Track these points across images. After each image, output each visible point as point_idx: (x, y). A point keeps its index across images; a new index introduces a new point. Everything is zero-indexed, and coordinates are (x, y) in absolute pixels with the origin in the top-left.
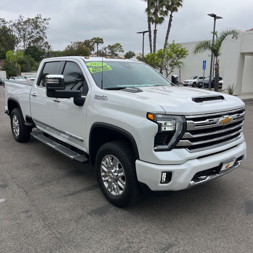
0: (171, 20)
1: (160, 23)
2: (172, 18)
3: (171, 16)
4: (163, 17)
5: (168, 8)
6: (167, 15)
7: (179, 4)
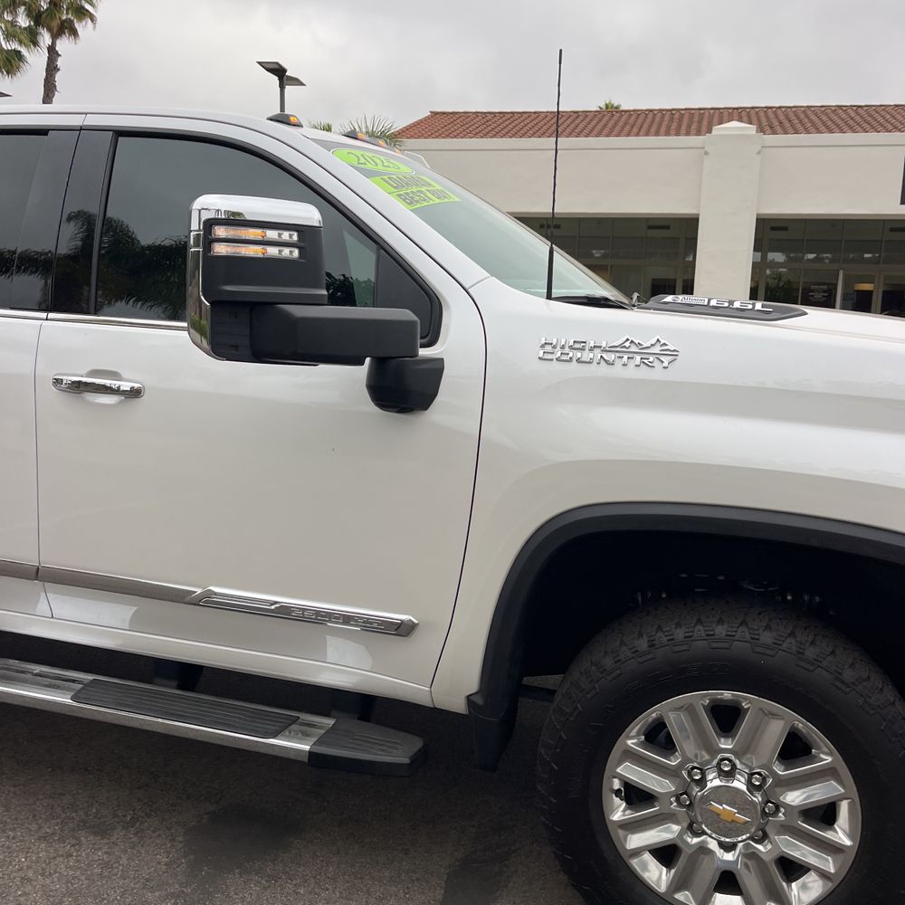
0: (52, 69)
1: (8, 73)
2: (56, 61)
3: (53, 53)
4: (20, 52)
5: (38, 18)
6: (35, 44)
7: (82, 13)
